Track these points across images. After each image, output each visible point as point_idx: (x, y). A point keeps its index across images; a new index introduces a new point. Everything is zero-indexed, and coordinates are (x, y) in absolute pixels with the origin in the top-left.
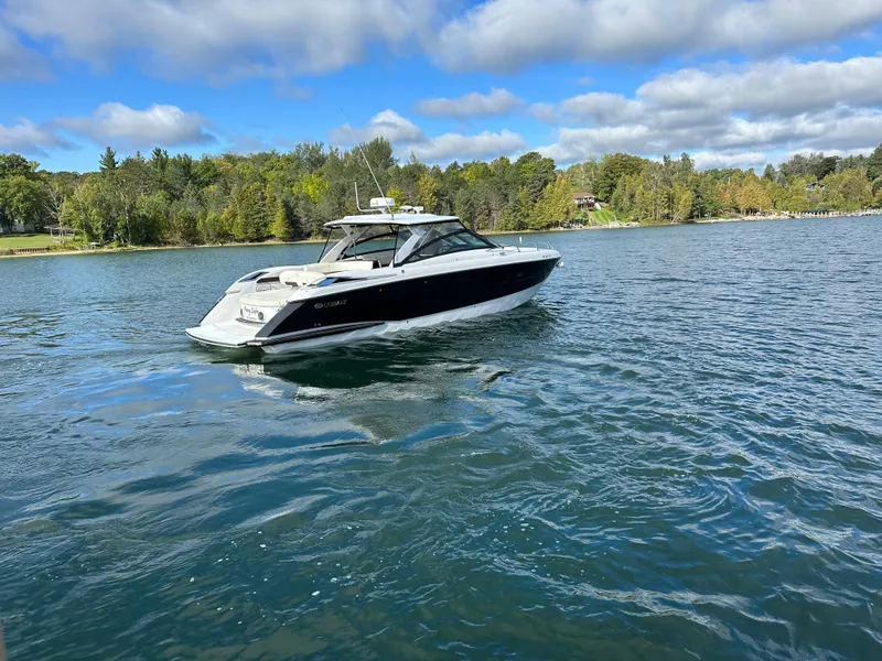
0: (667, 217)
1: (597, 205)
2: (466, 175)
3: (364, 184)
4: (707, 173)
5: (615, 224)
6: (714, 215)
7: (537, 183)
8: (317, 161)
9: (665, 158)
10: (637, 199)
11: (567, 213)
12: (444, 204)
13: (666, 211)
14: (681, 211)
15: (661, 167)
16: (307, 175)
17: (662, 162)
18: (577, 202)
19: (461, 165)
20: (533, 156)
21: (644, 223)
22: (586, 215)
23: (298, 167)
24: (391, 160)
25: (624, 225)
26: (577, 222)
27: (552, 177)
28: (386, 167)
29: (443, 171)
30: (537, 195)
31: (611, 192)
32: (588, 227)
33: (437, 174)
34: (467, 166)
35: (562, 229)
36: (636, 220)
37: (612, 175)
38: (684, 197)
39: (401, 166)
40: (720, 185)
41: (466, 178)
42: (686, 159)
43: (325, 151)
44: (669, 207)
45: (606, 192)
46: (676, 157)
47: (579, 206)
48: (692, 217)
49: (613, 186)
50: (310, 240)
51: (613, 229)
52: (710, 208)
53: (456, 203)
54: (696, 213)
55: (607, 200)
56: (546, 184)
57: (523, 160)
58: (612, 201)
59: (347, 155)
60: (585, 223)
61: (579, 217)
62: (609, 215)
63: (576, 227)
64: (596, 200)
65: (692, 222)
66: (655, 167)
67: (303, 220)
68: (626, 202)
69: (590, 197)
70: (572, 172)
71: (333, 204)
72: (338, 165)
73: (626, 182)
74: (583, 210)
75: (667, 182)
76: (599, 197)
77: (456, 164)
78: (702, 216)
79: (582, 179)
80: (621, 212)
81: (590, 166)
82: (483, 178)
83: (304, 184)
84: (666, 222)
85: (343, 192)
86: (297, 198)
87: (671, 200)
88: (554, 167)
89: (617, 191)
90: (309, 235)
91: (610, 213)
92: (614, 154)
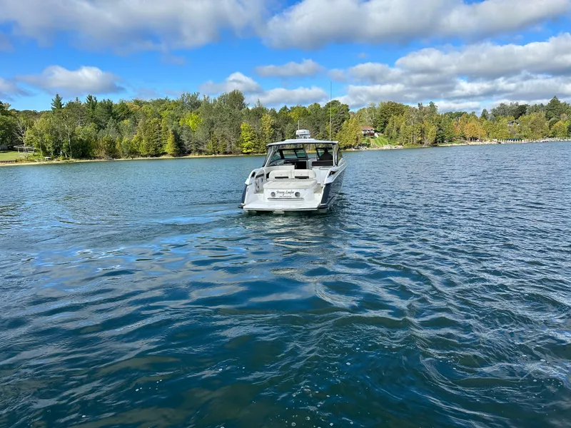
0: (421, 142)
1: (376, 134)
2: (292, 115)
3: (226, 120)
4: (445, 114)
5: (387, 147)
6: (451, 141)
7: (338, 120)
8: (195, 105)
9: (419, 104)
10: (401, 131)
11: (357, 139)
12: (278, 133)
13: (420, 139)
14: (429, 138)
15: (416, 110)
16: (189, 114)
17: (417, 107)
18: (363, 132)
19: (289, 107)
20: (335, 103)
21: (406, 146)
22: (369, 141)
23: (183, 108)
24: (244, 104)
25: (393, 148)
26: (363, 145)
27: (346, 116)
28: (241, 109)
29: (278, 112)
30: (338, 128)
31: (384, 126)
32: (370, 149)
33: (274, 114)
34: (293, 109)
35: (354, 150)
36: (401, 144)
37: (385, 116)
38: (431, 130)
39: (250, 108)
40: (454, 122)
41: (293, 117)
42: (432, 105)
43: (201, 98)
44: (421, 136)
45: (382, 126)
46: (426, 104)
47: (365, 135)
48: (436, 143)
49: (386, 122)
50: (191, 156)
51: (386, 150)
52: (447, 137)
53: (286, 132)
54: (439, 140)
55: (382, 131)
56: (343, 121)
57: (328, 105)
58: (385, 132)
59: (215, 101)
60: (368, 146)
61: (364, 142)
62: (383, 141)
63: (363, 149)
64: (376, 131)
65: (436, 146)
66: (413, 110)
67: (186, 143)
68: (394, 133)
69: (372, 130)
70: (360, 113)
71: (205, 133)
72: (209, 107)
73: (395, 120)
74: (367, 138)
75: (420, 120)
76: (377, 129)
77: (285, 108)
78: (443, 142)
79: (367, 118)
80: (391, 139)
81: (372, 110)
82: (303, 116)
83: (187, 120)
84: (419, 146)
85: (212, 124)
86: (182, 129)
87: (422, 131)
88: (348, 110)
89: (389, 125)
90: (189, 153)
91: (384, 140)
92: (386, 102)
